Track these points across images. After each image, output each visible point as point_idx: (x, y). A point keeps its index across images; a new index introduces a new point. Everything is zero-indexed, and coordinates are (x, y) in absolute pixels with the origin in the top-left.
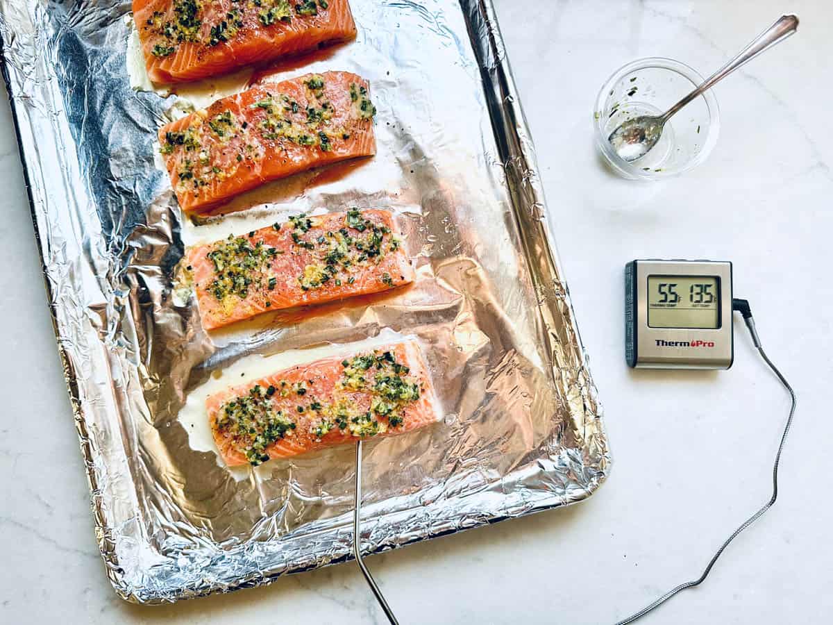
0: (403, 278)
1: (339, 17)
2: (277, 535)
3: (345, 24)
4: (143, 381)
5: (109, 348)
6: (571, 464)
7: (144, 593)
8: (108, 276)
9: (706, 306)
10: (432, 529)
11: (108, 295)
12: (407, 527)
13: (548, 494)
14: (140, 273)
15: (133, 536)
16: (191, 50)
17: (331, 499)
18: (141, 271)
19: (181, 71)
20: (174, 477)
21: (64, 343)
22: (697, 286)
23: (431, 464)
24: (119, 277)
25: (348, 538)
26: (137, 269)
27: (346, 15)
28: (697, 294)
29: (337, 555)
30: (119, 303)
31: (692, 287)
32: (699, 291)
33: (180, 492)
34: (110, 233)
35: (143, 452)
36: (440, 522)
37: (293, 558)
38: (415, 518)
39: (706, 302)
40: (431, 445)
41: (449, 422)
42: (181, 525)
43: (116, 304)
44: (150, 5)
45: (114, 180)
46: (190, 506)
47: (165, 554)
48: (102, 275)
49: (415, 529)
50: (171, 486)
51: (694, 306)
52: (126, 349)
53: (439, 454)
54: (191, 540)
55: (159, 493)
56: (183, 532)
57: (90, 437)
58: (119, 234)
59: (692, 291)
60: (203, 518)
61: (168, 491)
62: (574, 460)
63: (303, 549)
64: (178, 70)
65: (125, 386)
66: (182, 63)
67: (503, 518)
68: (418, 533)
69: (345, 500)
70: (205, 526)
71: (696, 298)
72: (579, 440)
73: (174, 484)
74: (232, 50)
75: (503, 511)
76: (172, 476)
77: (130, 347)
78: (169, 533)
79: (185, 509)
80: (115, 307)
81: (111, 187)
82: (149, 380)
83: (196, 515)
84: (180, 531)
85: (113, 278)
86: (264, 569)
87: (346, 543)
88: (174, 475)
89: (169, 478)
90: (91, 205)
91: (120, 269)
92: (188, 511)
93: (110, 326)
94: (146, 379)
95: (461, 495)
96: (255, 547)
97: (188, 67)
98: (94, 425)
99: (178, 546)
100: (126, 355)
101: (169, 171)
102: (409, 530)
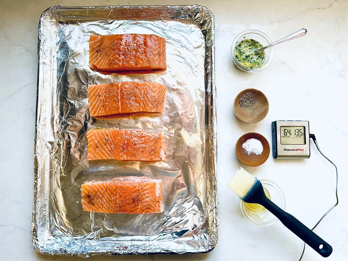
0: (161, 159)
1: (161, 63)
2: (95, 239)
3: (163, 65)
4: (61, 173)
5: (52, 158)
6: (204, 239)
7: (43, 249)
8: (57, 132)
9: (300, 137)
10: (150, 251)
11: (56, 139)
12: (141, 248)
13: (193, 248)
14: (69, 134)
15: (44, 227)
16: (107, 62)
17: (117, 231)
18: (70, 134)
19: (101, 67)
20: (64, 210)
21: (37, 155)
22: (297, 130)
23: (155, 227)
24: (61, 134)
25: (120, 247)
26: (68, 133)
27: (164, 63)
28: (297, 132)
29: (114, 252)
30: (59, 143)
31: (295, 130)
32: (298, 131)
33: (64, 215)
34: (62, 117)
35: (55, 198)
36: (153, 249)
37: (99, 250)
38: (145, 245)
39: (300, 135)
40: (157, 220)
41: (165, 213)
42: (62, 227)
43: (58, 143)
44: (96, 40)
45: (68, 98)
46: (67, 221)
47: (54, 236)
48: (56, 131)
49: (144, 250)
50: (62, 213)
51: (296, 137)
52: (58, 160)
53: (159, 224)
54: (64, 233)
55: (57, 214)
56: (61, 230)
57: (38, 190)
58: (65, 118)
59: (295, 132)
60: (70, 227)
61: (60, 214)
62: (205, 238)
63: (103, 247)
64: (100, 67)
65: (54, 173)
66: (103, 65)
67: (175, 253)
68: (145, 251)
69: (122, 233)
70: (70, 230)
71: (297, 134)
72: (209, 231)
73: (63, 212)
74: (121, 66)
75: (176, 251)
76: (63, 209)
77: (59, 159)
78: (57, 229)
79: (65, 222)
80: (57, 144)
81: (66, 101)
82: (63, 173)
83: (68, 225)
84: (61, 229)
85: (59, 133)
86: (88, 251)
87: (119, 249)
88: (64, 209)
89: (62, 210)
90: (58, 105)
91: (62, 131)
92: (65, 223)
93: (54, 150)
94: (62, 172)
95: (163, 240)
96: (86, 241)
97: (104, 67)
98: (40, 185)
99: (59, 234)
100: (57, 162)
101: (89, 102)
102: (142, 249)
